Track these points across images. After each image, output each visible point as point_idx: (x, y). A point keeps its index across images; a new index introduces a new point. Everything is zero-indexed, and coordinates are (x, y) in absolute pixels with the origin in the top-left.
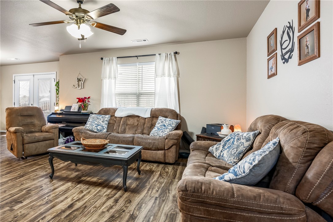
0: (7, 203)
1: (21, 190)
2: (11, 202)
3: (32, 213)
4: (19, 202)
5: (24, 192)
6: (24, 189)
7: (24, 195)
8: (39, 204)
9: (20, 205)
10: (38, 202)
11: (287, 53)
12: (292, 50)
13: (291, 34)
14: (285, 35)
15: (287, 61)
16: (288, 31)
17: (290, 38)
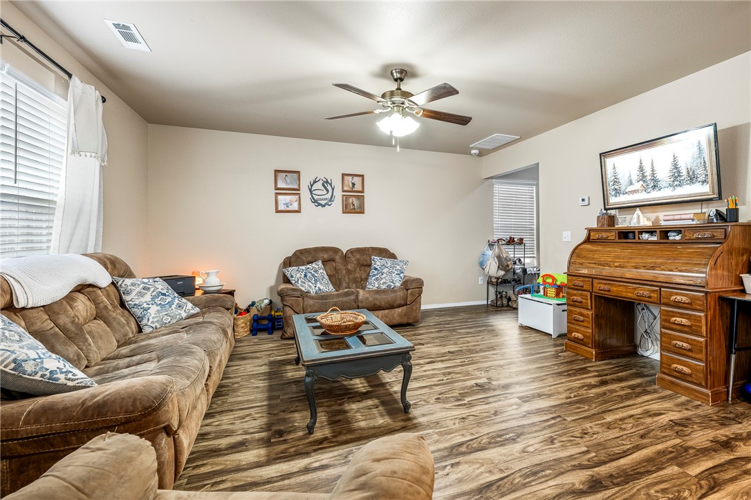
0: (494, 390)
1: (470, 405)
2: (489, 389)
3: (470, 369)
4: (479, 386)
5: (467, 400)
6: (465, 404)
7: (469, 394)
8: (459, 375)
9: (478, 381)
10: (458, 377)
11: (322, 200)
12: (331, 200)
13: (329, 188)
14: (319, 185)
15: (323, 206)
16: (323, 184)
17: (328, 191)
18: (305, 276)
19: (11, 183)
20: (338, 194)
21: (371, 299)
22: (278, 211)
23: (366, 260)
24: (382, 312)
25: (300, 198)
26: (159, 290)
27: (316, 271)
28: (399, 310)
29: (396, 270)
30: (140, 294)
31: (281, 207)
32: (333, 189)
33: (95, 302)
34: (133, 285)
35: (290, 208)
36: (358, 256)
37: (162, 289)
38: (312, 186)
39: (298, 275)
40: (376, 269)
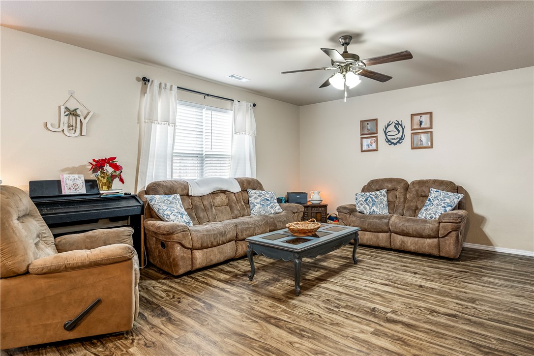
11: (394, 139)
12: (402, 139)
13: (400, 128)
14: (392, 128)
15: (395, 144)
16: (395, 126)
17: (399, 132)
18: (366, 200)
19: (210, 150)
20: (408, 132)
21: (399, 225)
22: (362, 151)
23: (424, 192)
24: (412, 238)
25: (377, 140)
26: (266, 198)
27: (377, 197)
28: (429, 241)
29: (444, 203)
30: (256, 198)
31: (365, 148)
32: (403, 129)
33: (228, 198)
34: (254, 193)
35: (371, 148)
36: (417, 188)
37: (268, 197)
38: (386, 129)
39: (361, 199)
40: (429, 200)
